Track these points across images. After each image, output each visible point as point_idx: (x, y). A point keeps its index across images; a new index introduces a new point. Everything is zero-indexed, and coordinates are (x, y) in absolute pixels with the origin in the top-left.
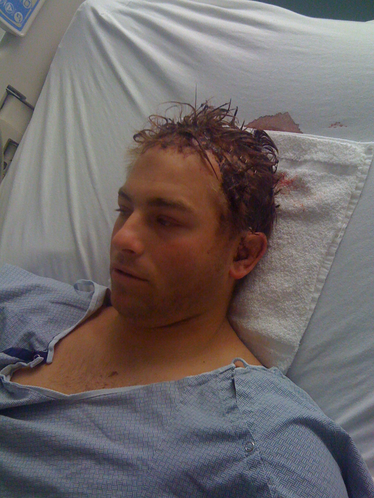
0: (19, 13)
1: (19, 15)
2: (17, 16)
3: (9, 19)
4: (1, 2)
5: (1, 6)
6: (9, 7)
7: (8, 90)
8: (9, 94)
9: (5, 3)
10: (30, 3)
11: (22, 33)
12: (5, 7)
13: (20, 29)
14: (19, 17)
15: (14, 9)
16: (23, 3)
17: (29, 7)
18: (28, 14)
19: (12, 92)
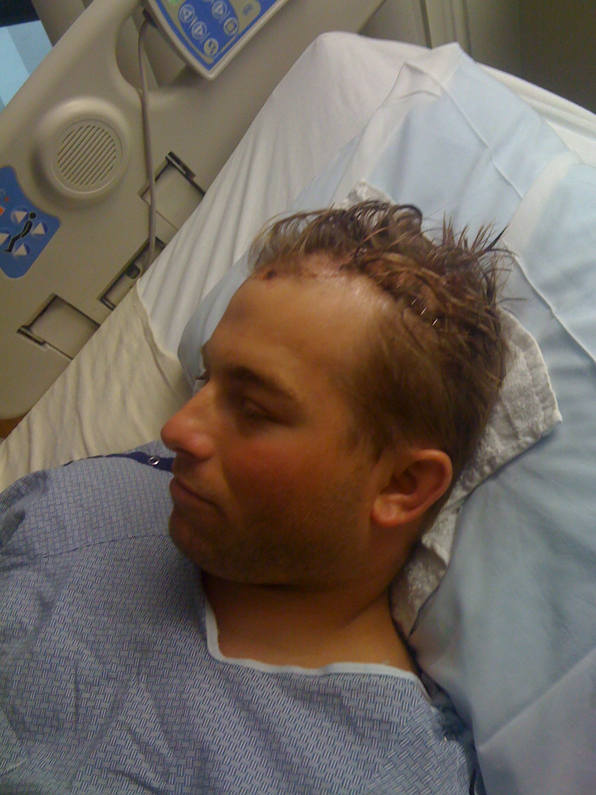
0: (213, 40)
3: (195, 49)
4: (188, 20)
5: (187, 27)
6: (198, 29)
7: (170, 158)
8: (169, 165)
9: (194, 21)
10: (235, 26)
11: (211, 73)
12: (192, 27)
13: (209, 67)
14: (212, 46)
15: (207, 33)
16: (225, 26)
17: (232, 33)
18: (228, 44)
19: (173, 162)
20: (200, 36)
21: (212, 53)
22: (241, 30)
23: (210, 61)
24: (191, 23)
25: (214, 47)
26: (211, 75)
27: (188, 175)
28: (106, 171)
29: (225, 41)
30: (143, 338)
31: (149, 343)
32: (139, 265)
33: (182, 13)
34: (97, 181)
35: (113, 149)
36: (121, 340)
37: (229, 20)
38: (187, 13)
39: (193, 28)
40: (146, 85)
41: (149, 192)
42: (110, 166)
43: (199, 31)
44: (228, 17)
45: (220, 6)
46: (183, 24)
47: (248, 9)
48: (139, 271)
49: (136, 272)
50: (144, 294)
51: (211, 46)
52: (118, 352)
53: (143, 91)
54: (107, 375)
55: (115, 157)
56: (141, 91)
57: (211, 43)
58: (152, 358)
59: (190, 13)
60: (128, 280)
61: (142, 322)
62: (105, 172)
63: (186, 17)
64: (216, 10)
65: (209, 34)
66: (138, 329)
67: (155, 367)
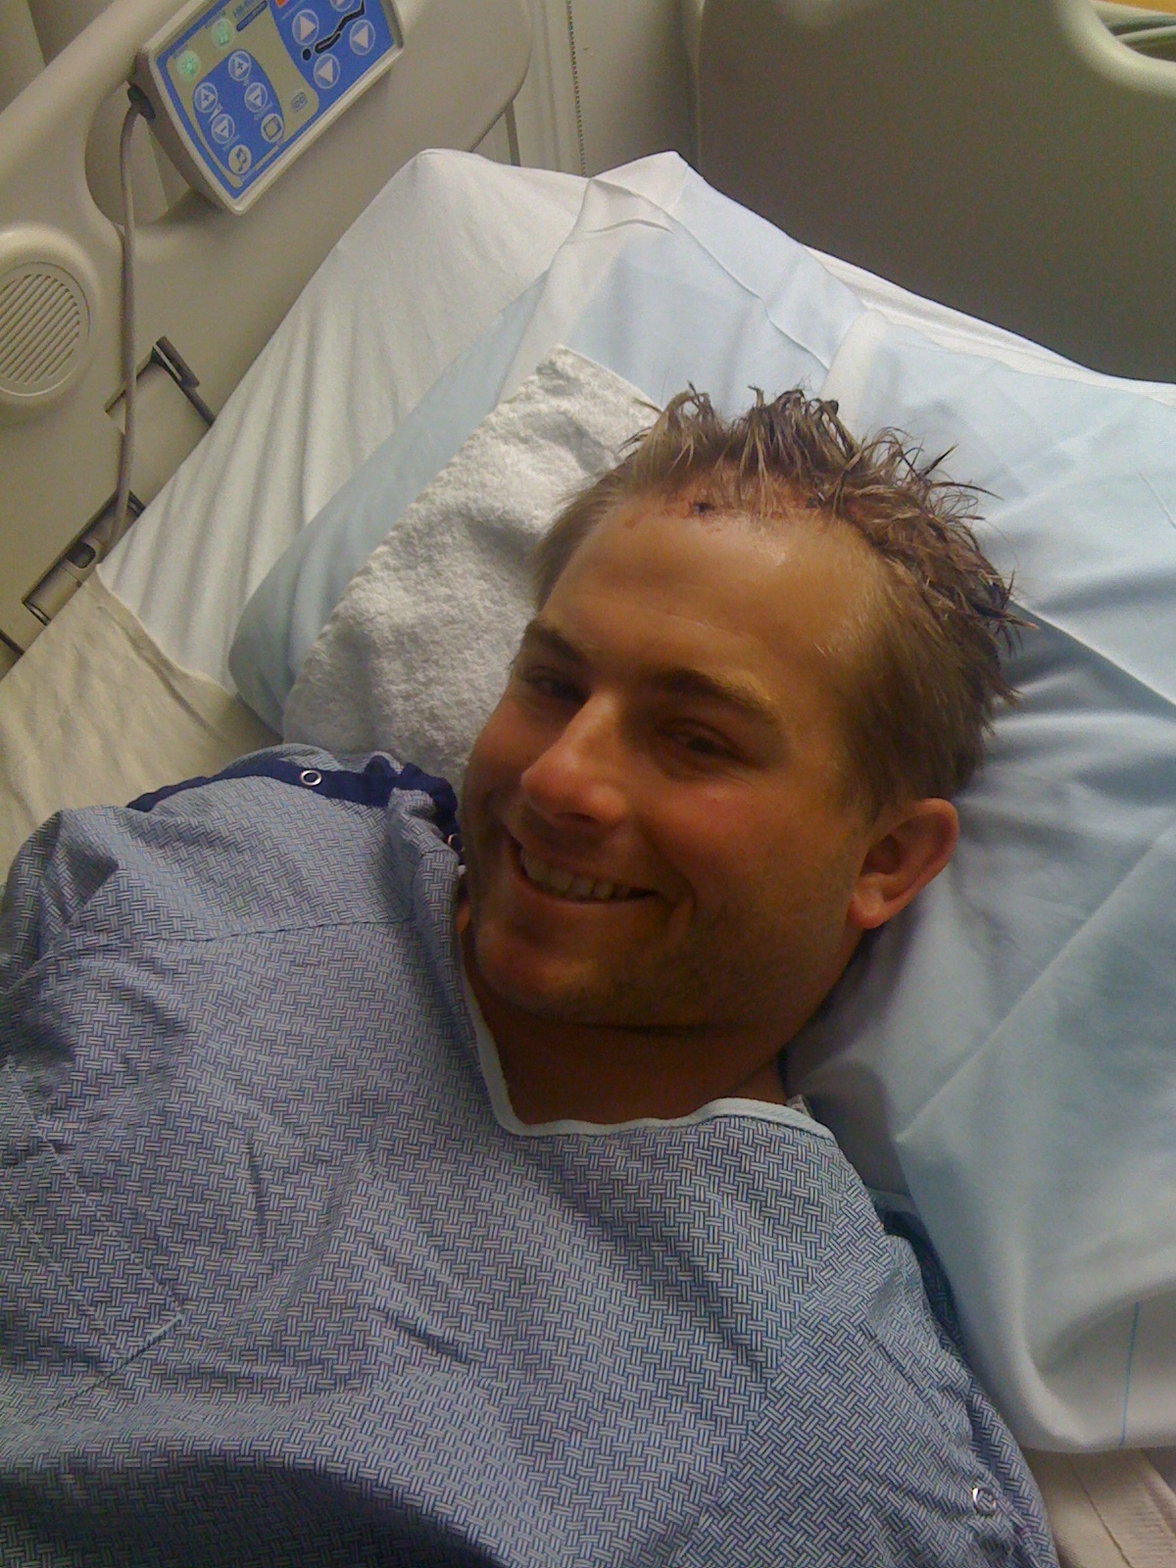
0: (245, 148)
1: (242, 155)
2: (238, 155)
3: (216, 159)
4: (207, 108)
5: (204, 119)
6: (222, 126)
7: (158, 349)
8: (155, 360)
9: (216, 112)
10: (279, 129)
11: (238, 204)
12: (211, 123)
13: (236, 193)
14: (242, 158)
15: (235, 135)
16: (263, 126)
17: (273, 141)
18: (265, 159)
19: (164, 359)
20: (223, 138)
21: (240, 169)
22: (286, 138)
23: (237, 183)
24: (211, 114)
25: (245, 161)
26: (239, 206)
27: (185, 381)
28: (62, 356)
29: (263, 151)
30: (133, 655)
31: (148, 661)
32: (94, 544)
33: (200, 96)
34: (45, 375)
35: (75, 320)
36: (82, 664)
37: (270, 116)
38: (206, 98)
39: (214, 122)
40: (131, 217)
41: (123, 401)
42: (67, 350)
43: (222, 131)
44: (268, 112)
45: (258, 92)
46: (198, 114)
47: (299, 102)
48: (92, 553)
49: (86, 557)
50: (117, 585)
51: (239, 157)
52: (81, 687)
53: (127, 228)
54: (67, 726)
55: (77, 335)
56: (122, 228)
57: (240, 150)
58: (160, 685)
59: (212, 97)
60: (73, 571)
61: (124, 629)
62: (57, 362)
63: (205, 104)
64: (251, 98)
65: (238, 137)
66: (120, 643)
67: (168, 700)
